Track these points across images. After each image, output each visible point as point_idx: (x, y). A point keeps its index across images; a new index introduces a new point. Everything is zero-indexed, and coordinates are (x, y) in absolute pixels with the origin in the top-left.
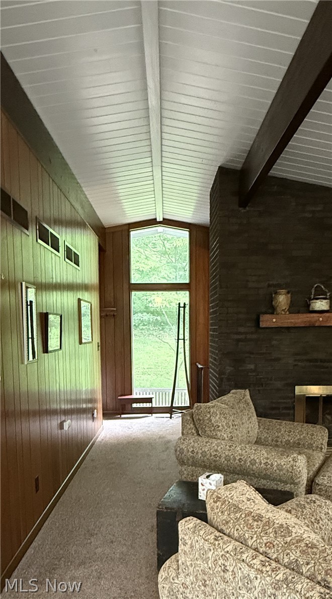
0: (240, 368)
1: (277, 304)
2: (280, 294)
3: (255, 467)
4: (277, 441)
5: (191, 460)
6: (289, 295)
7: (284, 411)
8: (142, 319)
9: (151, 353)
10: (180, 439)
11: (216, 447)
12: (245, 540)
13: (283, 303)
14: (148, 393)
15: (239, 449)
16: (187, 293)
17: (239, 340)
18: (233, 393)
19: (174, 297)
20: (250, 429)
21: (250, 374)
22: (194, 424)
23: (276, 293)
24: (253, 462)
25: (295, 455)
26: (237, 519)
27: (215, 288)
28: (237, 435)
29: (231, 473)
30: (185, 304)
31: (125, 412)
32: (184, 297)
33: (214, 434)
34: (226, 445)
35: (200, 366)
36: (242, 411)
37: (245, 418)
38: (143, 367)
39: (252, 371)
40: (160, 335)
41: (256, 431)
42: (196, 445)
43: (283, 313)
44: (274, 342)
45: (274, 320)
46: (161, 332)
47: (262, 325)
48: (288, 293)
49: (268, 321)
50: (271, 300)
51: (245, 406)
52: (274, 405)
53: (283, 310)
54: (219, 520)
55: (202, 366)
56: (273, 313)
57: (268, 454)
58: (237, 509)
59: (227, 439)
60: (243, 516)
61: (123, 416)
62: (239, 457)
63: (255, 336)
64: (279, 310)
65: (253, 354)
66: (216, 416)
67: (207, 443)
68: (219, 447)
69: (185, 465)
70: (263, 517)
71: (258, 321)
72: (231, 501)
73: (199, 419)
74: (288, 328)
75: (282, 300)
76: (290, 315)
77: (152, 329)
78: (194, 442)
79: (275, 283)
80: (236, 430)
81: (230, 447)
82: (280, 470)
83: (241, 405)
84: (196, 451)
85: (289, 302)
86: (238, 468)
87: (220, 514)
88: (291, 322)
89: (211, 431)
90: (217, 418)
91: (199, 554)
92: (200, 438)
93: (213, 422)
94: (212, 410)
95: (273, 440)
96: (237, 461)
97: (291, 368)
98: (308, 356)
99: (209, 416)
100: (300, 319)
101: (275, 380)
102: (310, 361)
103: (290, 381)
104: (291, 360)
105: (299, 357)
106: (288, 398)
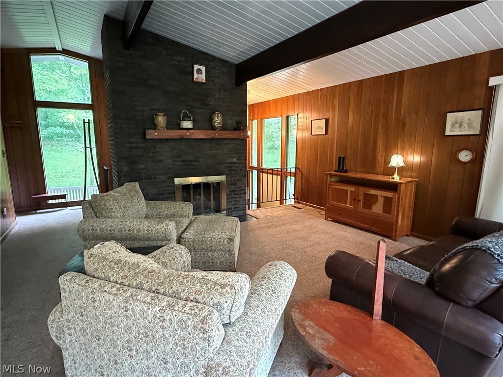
0: (134, 168)
1: (158, 122)
2: (159, 116)
3: (140, 233)
4: (160, 215)
5: (92, 236)
6: (166, 117)
7: (168, 196)
8: (55, 132)
9: (69, 160)
10: (82, 221)
11: (111, 224)
12: (109, 278)
13: (162, 122)
14: (62, 191)
15: (128, 223)
16: (91, 112)
17: (131, 148)
18: (126, 185)
19: (83, 115)
20: (139, 209)
21: (141, 172)
22: (93, 210)
23: (156, 115)
24: (139, 230)
25: (167, 222)
26: (104, 266)
27: (110, 109)
28: (128, 214)
29: (123, 240)
30: (89, 120)
31: (41, 208)
32: (89, 115)
33: (109, 215)
34: (119, 222)
35: (106, 168)
36: (132, 197)
37: (135, 202)
38: (61, 171)
39: (143, 169)
40: (77, 146)
41: (145, 210)
42: (95, 224)
43: (162, 129)
44: (158, 149)
45: (156, 134)
46: (77, 143)
47: (148, 137)
48: (165, 115)
49: (151, 134)
50: (153, 119)
51: (135, 193)
52: (161, 192)
53: (162, 127)
54: (91, 269)
56: (155, 129)
57: (149, 224)
58: (105, 259)
59: (120, 217)
60: (108, 263)
61: (38, 211)
62: (128, 228)
63: (144, 145)
64: (159, 127)
65: (143, 157)
66: (110, 202)
67: (103, 222)
68: (114, 224)
69: (88, 240)
70: (122, 261)
71: (144, 134)
72: (100, 255)
73: (96, 205)
74: (167, 140)
75: (161, 120)
76: (167, 130)
77: (65, 140)
78: (93, 222)
79: (155, 108)
80: (127, 210)
81: (122, 222)
82: (157, 233)
83: (132, 193)
84: (95, 229)
85: (166, 121)
86: (129, 236)
87: (92, 265)
88: (168, 135)
89: (106, 213)
90: (111, 203)
91: (76, 296)
92: (98, 220)
93: (107, 206)
94: (106, 198)
95: (157, 215)
96: (127, 231)
97: (171, 166)
98: (182, 159)
99: (103, 202)
100: (174, 134)
101: (160, 175)
102: (183, 161)
103: (171, 175)
104: (170, 161)
105: (175, 159)
106: (170, 186)
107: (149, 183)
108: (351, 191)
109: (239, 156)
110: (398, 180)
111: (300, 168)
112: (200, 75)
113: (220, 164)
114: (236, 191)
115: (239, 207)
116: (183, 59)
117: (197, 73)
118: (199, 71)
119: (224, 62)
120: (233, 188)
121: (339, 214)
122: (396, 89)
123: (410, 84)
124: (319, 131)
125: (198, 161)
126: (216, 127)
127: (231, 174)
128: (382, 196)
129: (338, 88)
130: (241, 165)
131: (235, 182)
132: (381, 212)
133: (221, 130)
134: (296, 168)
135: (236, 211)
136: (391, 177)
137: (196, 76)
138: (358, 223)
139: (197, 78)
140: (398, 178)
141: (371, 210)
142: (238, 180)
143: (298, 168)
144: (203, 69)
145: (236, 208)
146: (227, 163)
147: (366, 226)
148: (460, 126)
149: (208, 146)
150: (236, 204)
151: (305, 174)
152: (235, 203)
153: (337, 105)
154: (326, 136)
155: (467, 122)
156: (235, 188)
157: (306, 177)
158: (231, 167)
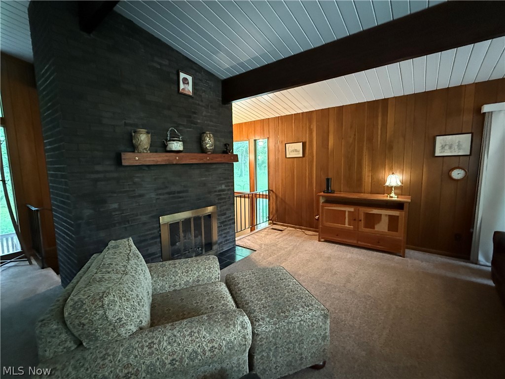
0: (102, 210)
1: (139, 143)
2: (141, 133)
6: (149, 135)
13: (144, 142)
17: (96, 180)
21: (114, 214)
23: (135, 132)
24: (194, 357)
33: (116, 335)
34: (142, 347)
35: (33, 209)
39: (115, 210)
43: (145, 151)
44: (136, 180)
45: (137, 158)
47: (125, 163)
48: (148, 133)
49: (129, 159)
50: (131, 138)
51: (136, 261)
53: (145, 149)
55: (36, 209)
56: (134, 152)
62: (170, 358)
63: (116, 175)
64: (140, 149)
65: (115, 193)
71: (120, 159)
74: (150, 166)
75: (144, 139)
76: (152, 154)
79: (132, 122)
82: (231, 349)
85: (150, 141)
88: (153, 160)
93: (110, 318)
97: (154, 202)
98: (167, 190)
99: (101, 312)
100: (160, 158)
101: (141, 215)
102: (169, 193)
103: (154, 214)
104: (153, 195)
105: (160, 191)
106: (154, 228)
107: (125, 227)
108: (349, 211)
109: (228, 183)
110: (396, 199)
111: (274, 190)
112: (186, 86)
113: (210, 192)
114: (226, 221)
115: (228, 240)
116: (166, 62)
117: (184, 83)
118: (185, 81)
119: (210, 75)
120: (223, 218)
121: (337, 235)
122: (380, 114)
123: (395, 110)
124: (296, 154)
125: (187, 191)
126: (208, 149)
127: (221, 203)
128: (386, 215)
129: (315, 113)
130: (229, 192)
131: (224, 212)
132: (387, 231)
133: (213, 153)
134: (269, 190)
135: (226, 244)
136: (389, 196)
137: (182, 86)
138: (359, 243)
139: (183, 89)
140: (396, 196)
141: (374, 228)
142: (227, 209)
143: (272, 191)
144: (190, 78)
145: (226, 240)
146: (216, 191)
147: (369, 245)
148: (450, 147)
149: (197, 172)
150: (226, 237)
151: (280, 196)
152: (225, 235)
153: (315, 129)
154: (304, 158)
155: (457, 144)
156: (225, 218)
157: (281, 199)
158: (220, 195)
